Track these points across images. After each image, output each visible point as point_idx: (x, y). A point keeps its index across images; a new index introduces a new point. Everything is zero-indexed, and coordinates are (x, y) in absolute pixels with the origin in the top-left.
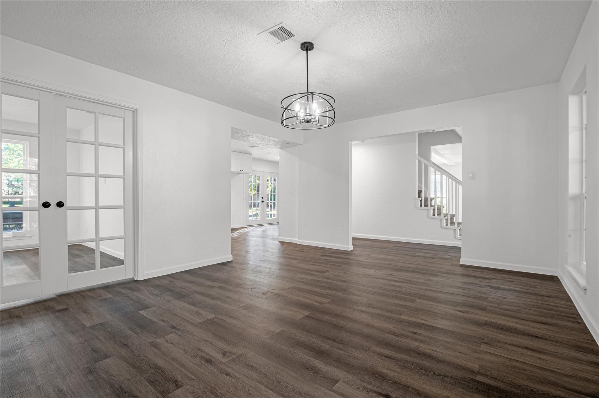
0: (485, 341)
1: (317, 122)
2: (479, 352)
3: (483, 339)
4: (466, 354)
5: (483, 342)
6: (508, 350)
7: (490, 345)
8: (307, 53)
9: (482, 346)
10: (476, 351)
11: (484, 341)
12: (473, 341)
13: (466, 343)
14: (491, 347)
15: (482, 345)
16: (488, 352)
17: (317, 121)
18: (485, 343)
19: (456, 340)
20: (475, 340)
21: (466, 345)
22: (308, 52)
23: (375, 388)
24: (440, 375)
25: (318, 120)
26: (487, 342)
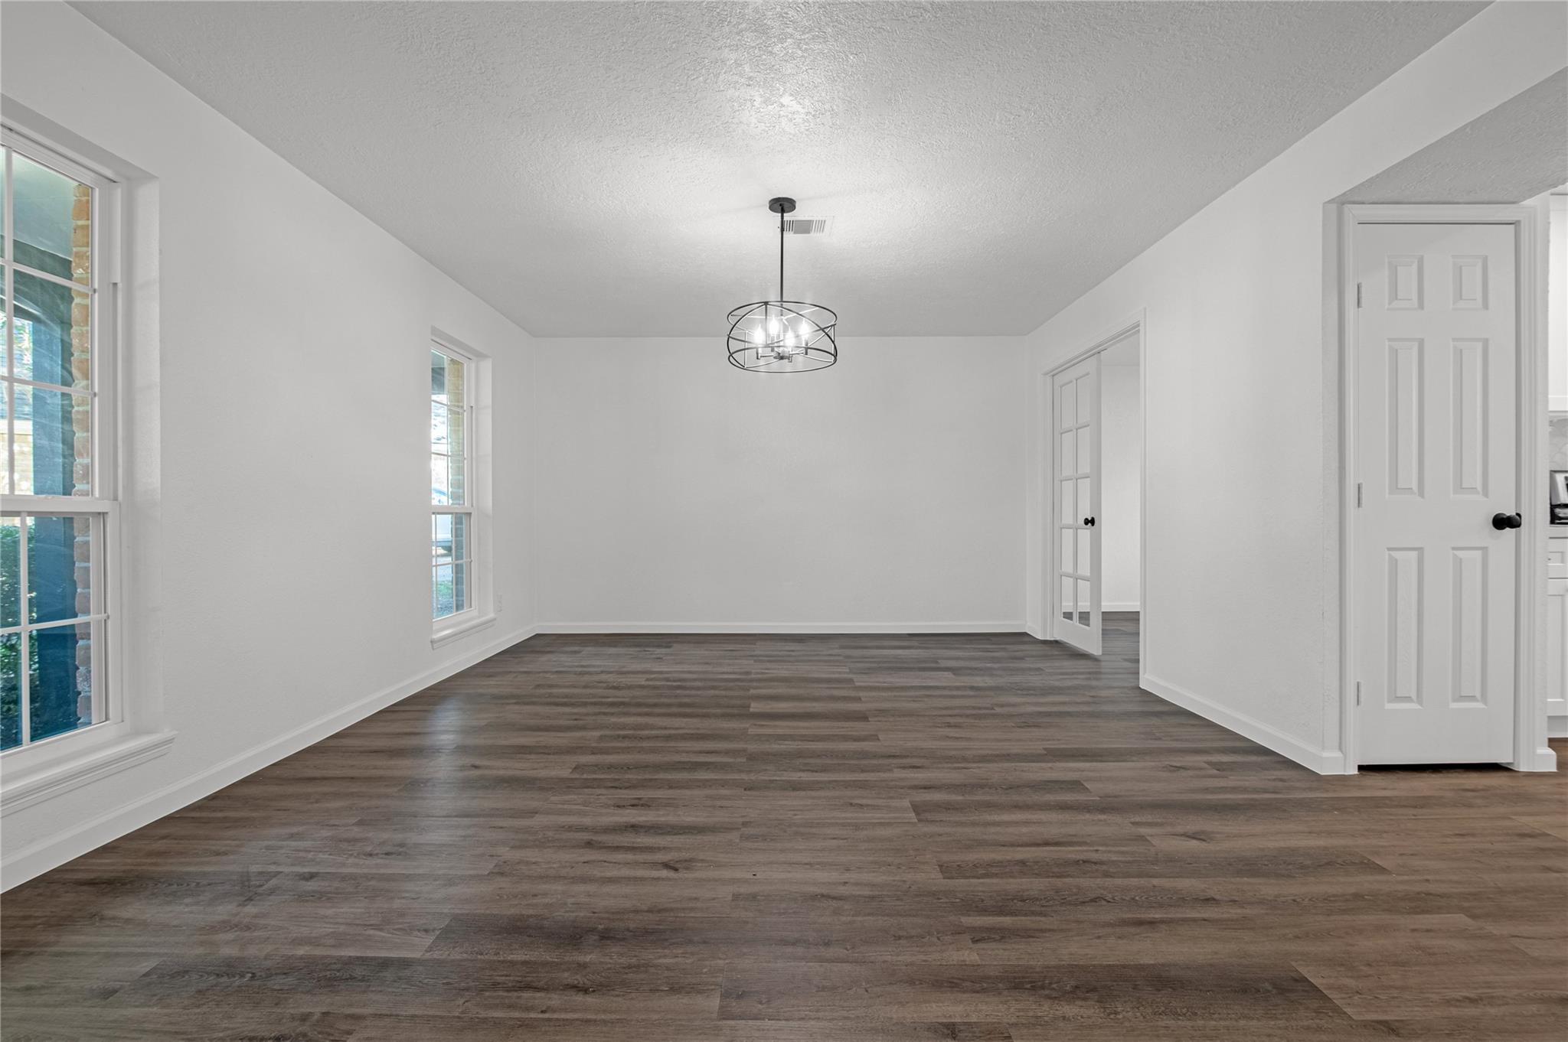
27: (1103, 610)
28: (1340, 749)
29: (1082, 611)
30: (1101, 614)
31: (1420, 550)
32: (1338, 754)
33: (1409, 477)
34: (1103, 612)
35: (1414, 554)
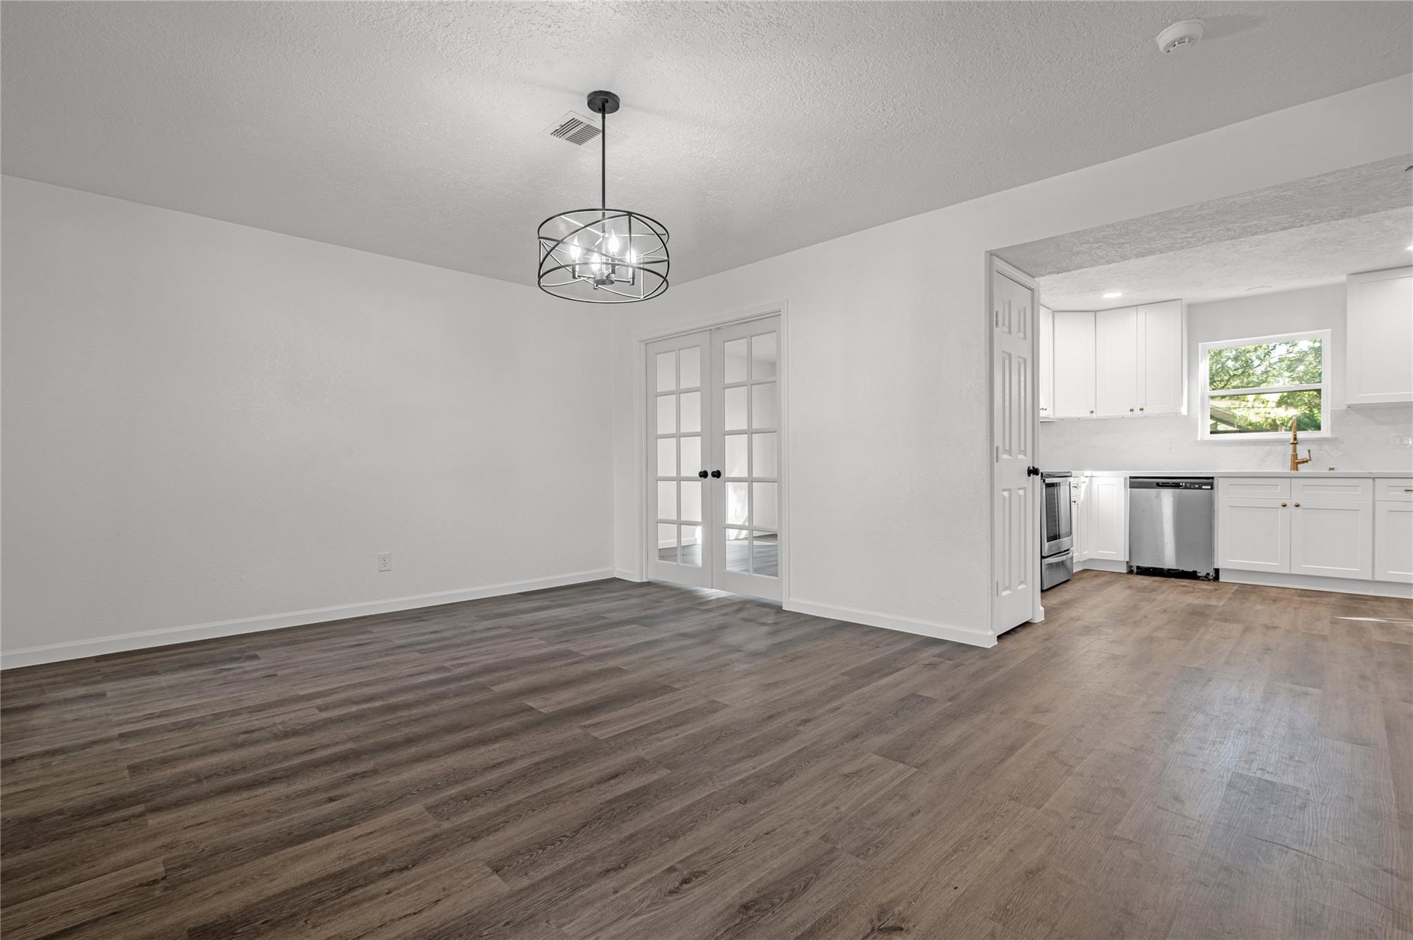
0: (158, 886)
1: (629, 282)
2: (162, 848)
3: (166, 889)
4: (186, 828)
5: (164, 878)
6: (85, 906)
7: (141, 885)
8: (604, 118)
9: (161, 869)
10: (169, 847)
11: (162, 884)
12: (190, 867)
13: (203, 850)
14: (135, 880)
15: (163, 869)
16: (139, 863)
17: (631, 280)
18: (155, 882)
19: (234, 842)
20: (187, 870)
21: (202, 846)
22: (606, 115)
23: (276, 722)
24: (206, 778)
25: (633, 278)
26: (152, 887)
28: (992, 628)
32: (991, 632)
35: (1009, 493)
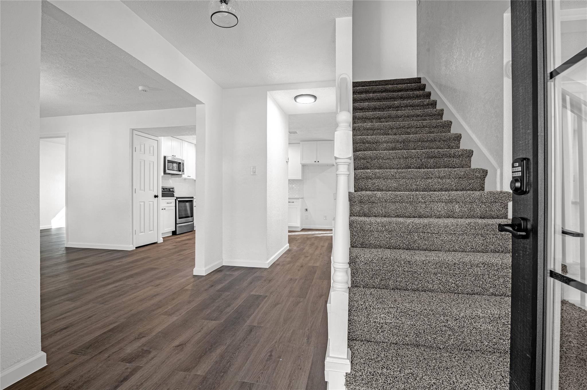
27: (40, 229)
28: (132, 244)
29: (41, 229)
30: (40, 230)
31: (144, 202)
32: (132, 246)
33: (142, 188)
34: (41, 230)
35: (143, 203)
